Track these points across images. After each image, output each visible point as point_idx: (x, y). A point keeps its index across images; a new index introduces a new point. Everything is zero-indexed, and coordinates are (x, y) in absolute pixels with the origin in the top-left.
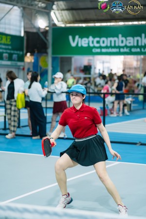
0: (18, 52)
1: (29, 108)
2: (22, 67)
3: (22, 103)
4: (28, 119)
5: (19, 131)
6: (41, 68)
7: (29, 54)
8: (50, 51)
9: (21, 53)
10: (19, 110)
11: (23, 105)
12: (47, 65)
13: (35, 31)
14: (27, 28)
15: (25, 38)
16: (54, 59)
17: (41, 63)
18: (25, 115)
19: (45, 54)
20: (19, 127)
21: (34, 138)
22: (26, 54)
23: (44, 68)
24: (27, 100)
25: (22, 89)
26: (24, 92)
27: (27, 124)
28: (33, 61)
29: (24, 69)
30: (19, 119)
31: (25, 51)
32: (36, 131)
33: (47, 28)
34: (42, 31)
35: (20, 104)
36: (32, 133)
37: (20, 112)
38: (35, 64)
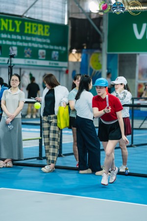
0: (60, 48)
1: (75, 129)
2: (64, 69)
3: (66, 120)
4: (74, 145)
5: (60, 162)
6: (92, 70)
7: (74, 51)
8: (105, 46)
9: (64, 49)
10: (61, 130)
11: (66, 123)
12: (100, 67)
13: (84, 17)
14: (72, 13)
15: (70, 27)
16: (110, 57)
17: (92, 64)
18: (69, 138)
19: (98, 51)
20: (60, 155)
21: (81, 172)
22: (71, 51)
23: (96, 70)
24: (73, 115)
25: (66, 100)
26: (68, 104)
27: (72, 151)
28: (80, 60)
29: (67, 72)
30: (60, 144)
31: (69, 47)
32: (85, 162)
33: (102, 14)
34: (94, 17)
35: (63, 122)
36: (79, 164)
37: (61, 133)
38: (84, 65)
